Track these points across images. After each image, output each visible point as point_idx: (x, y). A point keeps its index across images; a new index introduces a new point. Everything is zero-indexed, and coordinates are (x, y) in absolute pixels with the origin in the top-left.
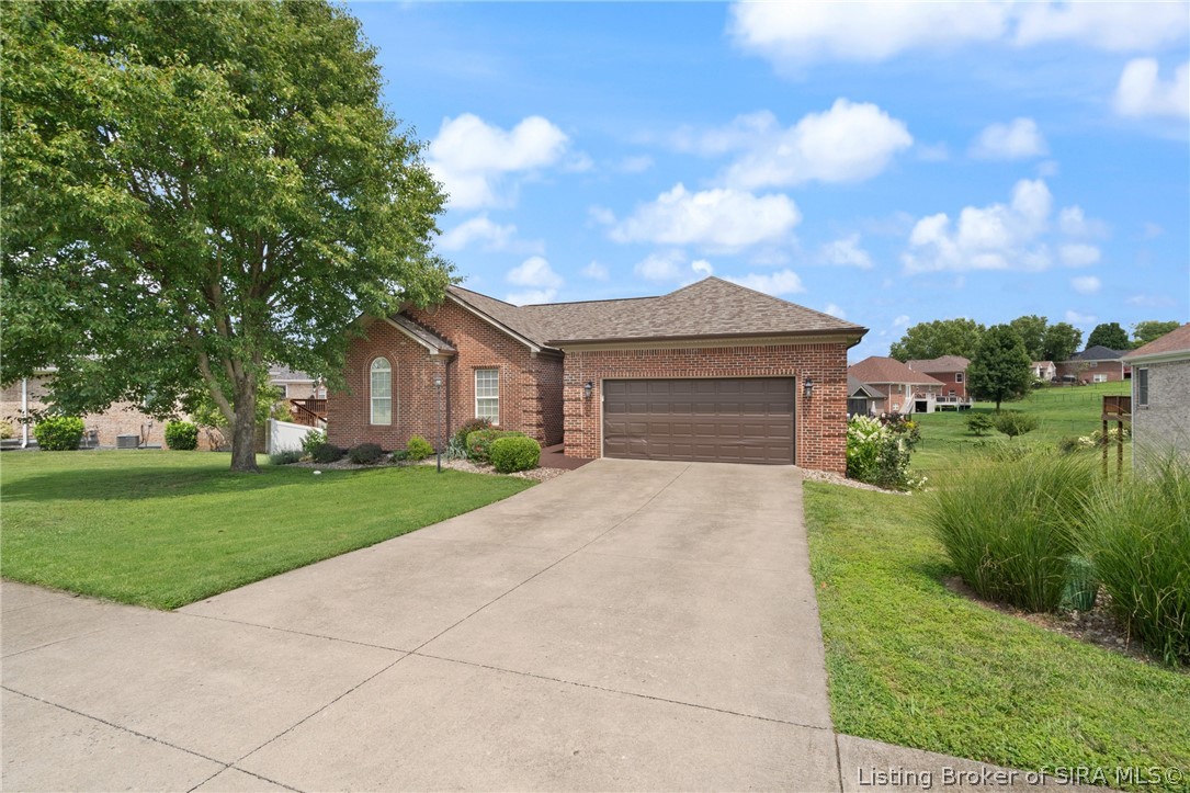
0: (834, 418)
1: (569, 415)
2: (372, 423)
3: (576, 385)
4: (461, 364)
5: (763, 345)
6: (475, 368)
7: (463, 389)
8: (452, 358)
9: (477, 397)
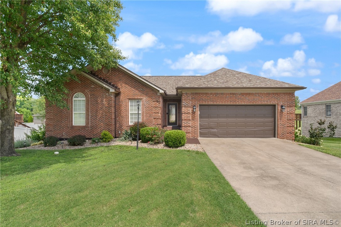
0: (291, 120)
1: (185, 120)
2: (73, 125)
3: (188, 107)
4: (122, 97)
5: (266, 92)
6: (129, 99)
7: (123, 108)
8: (117, 94)
9: (130, 112)
